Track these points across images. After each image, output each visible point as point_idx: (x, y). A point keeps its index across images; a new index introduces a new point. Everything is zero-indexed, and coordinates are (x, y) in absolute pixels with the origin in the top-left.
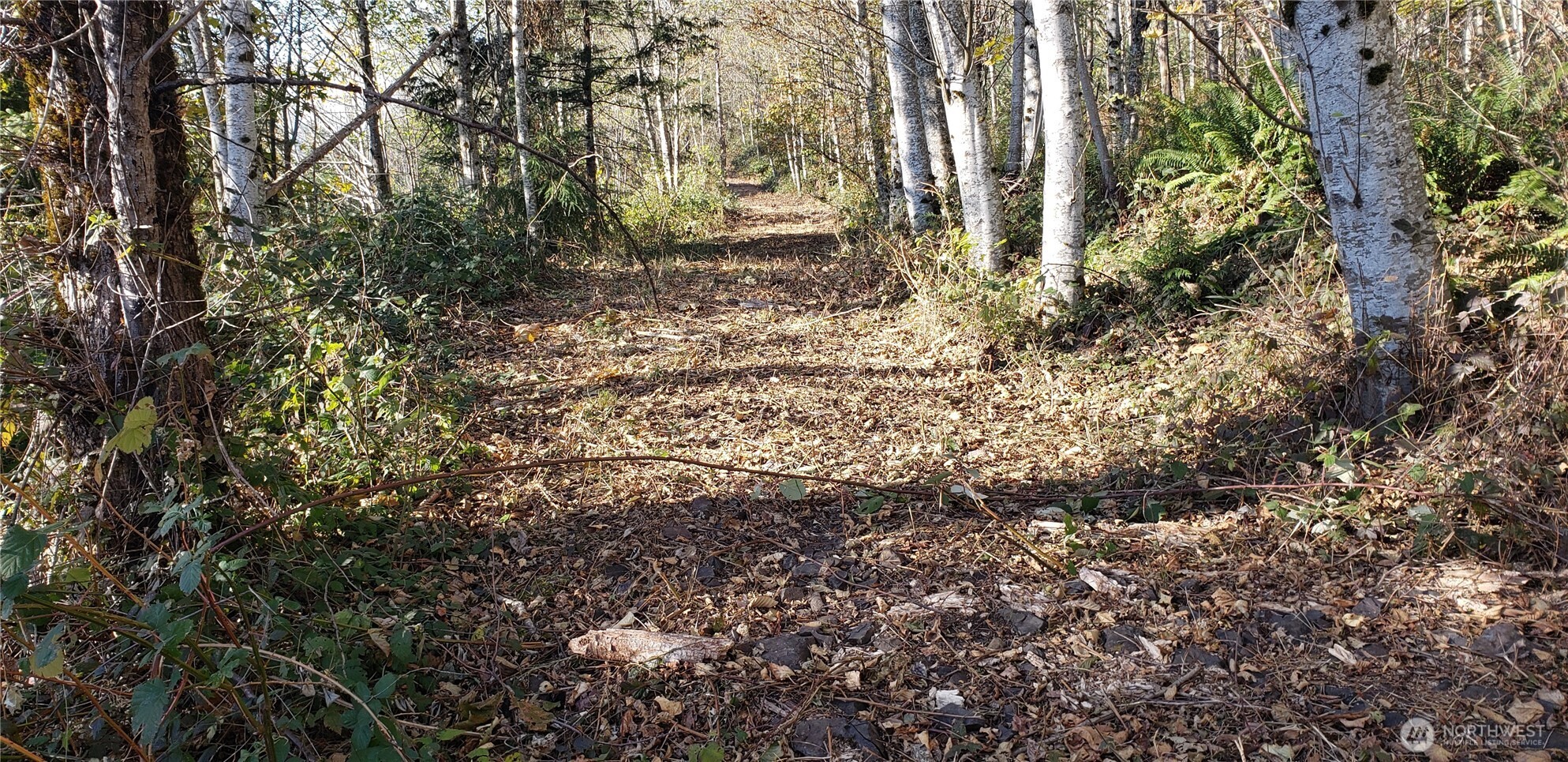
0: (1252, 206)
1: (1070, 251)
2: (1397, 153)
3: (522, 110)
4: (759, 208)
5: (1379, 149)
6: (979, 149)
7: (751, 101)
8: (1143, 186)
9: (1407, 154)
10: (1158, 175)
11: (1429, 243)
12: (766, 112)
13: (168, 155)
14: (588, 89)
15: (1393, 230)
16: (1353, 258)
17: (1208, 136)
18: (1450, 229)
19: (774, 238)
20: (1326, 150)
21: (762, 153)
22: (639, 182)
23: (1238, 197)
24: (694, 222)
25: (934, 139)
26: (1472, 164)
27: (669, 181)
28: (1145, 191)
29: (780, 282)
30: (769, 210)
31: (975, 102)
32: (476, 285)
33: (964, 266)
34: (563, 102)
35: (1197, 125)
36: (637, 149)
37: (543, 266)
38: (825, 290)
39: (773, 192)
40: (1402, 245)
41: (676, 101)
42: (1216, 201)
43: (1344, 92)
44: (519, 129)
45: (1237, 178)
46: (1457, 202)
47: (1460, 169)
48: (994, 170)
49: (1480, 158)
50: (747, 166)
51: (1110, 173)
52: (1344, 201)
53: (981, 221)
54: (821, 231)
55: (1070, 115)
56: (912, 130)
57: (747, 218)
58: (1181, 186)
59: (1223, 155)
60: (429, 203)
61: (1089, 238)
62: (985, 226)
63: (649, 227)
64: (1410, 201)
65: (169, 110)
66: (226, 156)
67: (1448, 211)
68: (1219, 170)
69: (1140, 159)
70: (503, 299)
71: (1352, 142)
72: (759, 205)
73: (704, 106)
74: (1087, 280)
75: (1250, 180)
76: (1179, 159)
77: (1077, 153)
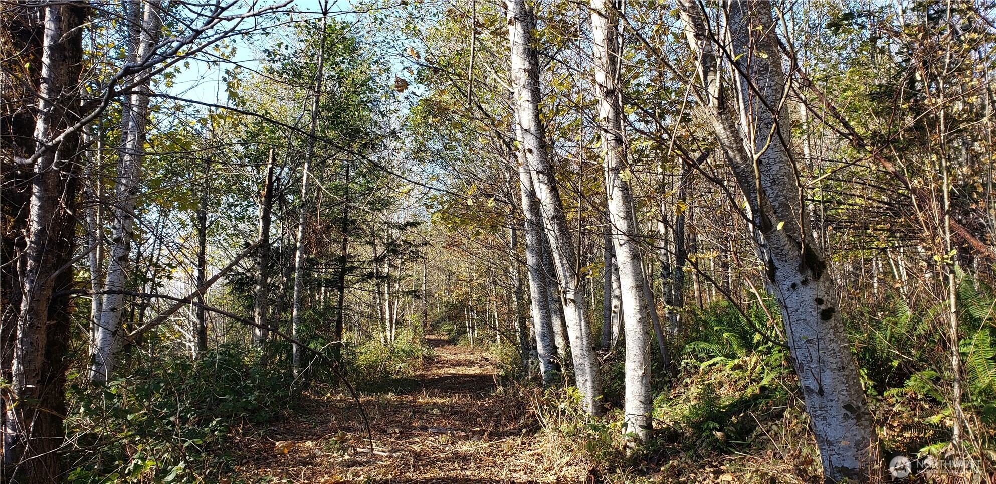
0: (755, 381)
1: (643, 406)
2: (842, 362)
3: (298, 294)
4: (446, 355)
5: (831, 359)
6: (584, 334)
7: (444, 287)
8: (687, 364)
9: (848, 363)
10: (696, 357)
11: (866, 420)
12: (454, 295)
13: (56, 337)
14: (342, 279)
15: (844, 411)
16: (820, 428)
17: (725, 335)
18: (878, 405)
19: (455, 376)
20: (799, 358)
21: (450, 319)
22: (370, 337)
23: (746, 375)
24: (403, 364)
25: (556, 323)
26: (887, 364)
27: (389, 337)
28: (688, 367)
29: (456, 413)
30: (452, 357)
31: (581, 306)
32: (253, 411)
33: (576, 411)
34: (325, 287)
35: (719, 328)
36: (370, 316)
37: (299, 399)
38: (485, 421)
39: (455, 344)
40: (850, 421)
41: (397, 287)
42: (732, 376)
43: (807, 324)
44: (294, 306)
45: (745, 362)
46: (880, 388)
47: (880, 366)
48: (594, 348)
49: (891, 361)
50: (440, 328)
51: (666, 354)
52: (812, 391)
53: (586, 380)
54: (485, 372)
55: (640, 321)
56: (543, 318)
57: (437, 362)
58: (710, 366)
59: (735, 347)
60: (230, 355)
61: (654, 395)
62: (589, 384)
63: (372, 366)
64: (853, 392)
65: (62, 310)
66: (99, 320)
67: (875, 393)
68: (733, 356)
69: (684, 347)
70: (270, 422)
71: (814, 354)
72: (446, 354)
73: (415, 292)
74: (654, 424)
75: (753, 364)
76: (708, 348)
77: (645, 343)
